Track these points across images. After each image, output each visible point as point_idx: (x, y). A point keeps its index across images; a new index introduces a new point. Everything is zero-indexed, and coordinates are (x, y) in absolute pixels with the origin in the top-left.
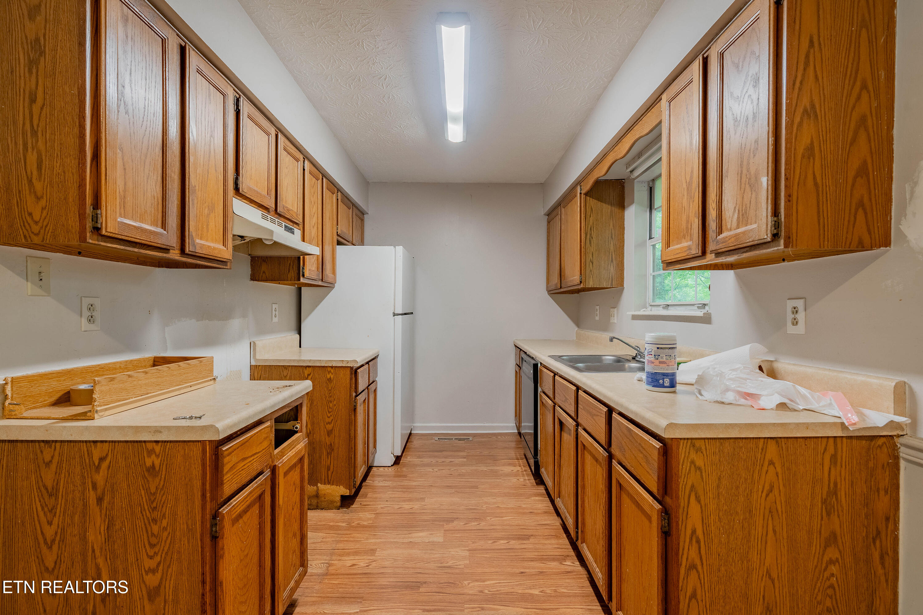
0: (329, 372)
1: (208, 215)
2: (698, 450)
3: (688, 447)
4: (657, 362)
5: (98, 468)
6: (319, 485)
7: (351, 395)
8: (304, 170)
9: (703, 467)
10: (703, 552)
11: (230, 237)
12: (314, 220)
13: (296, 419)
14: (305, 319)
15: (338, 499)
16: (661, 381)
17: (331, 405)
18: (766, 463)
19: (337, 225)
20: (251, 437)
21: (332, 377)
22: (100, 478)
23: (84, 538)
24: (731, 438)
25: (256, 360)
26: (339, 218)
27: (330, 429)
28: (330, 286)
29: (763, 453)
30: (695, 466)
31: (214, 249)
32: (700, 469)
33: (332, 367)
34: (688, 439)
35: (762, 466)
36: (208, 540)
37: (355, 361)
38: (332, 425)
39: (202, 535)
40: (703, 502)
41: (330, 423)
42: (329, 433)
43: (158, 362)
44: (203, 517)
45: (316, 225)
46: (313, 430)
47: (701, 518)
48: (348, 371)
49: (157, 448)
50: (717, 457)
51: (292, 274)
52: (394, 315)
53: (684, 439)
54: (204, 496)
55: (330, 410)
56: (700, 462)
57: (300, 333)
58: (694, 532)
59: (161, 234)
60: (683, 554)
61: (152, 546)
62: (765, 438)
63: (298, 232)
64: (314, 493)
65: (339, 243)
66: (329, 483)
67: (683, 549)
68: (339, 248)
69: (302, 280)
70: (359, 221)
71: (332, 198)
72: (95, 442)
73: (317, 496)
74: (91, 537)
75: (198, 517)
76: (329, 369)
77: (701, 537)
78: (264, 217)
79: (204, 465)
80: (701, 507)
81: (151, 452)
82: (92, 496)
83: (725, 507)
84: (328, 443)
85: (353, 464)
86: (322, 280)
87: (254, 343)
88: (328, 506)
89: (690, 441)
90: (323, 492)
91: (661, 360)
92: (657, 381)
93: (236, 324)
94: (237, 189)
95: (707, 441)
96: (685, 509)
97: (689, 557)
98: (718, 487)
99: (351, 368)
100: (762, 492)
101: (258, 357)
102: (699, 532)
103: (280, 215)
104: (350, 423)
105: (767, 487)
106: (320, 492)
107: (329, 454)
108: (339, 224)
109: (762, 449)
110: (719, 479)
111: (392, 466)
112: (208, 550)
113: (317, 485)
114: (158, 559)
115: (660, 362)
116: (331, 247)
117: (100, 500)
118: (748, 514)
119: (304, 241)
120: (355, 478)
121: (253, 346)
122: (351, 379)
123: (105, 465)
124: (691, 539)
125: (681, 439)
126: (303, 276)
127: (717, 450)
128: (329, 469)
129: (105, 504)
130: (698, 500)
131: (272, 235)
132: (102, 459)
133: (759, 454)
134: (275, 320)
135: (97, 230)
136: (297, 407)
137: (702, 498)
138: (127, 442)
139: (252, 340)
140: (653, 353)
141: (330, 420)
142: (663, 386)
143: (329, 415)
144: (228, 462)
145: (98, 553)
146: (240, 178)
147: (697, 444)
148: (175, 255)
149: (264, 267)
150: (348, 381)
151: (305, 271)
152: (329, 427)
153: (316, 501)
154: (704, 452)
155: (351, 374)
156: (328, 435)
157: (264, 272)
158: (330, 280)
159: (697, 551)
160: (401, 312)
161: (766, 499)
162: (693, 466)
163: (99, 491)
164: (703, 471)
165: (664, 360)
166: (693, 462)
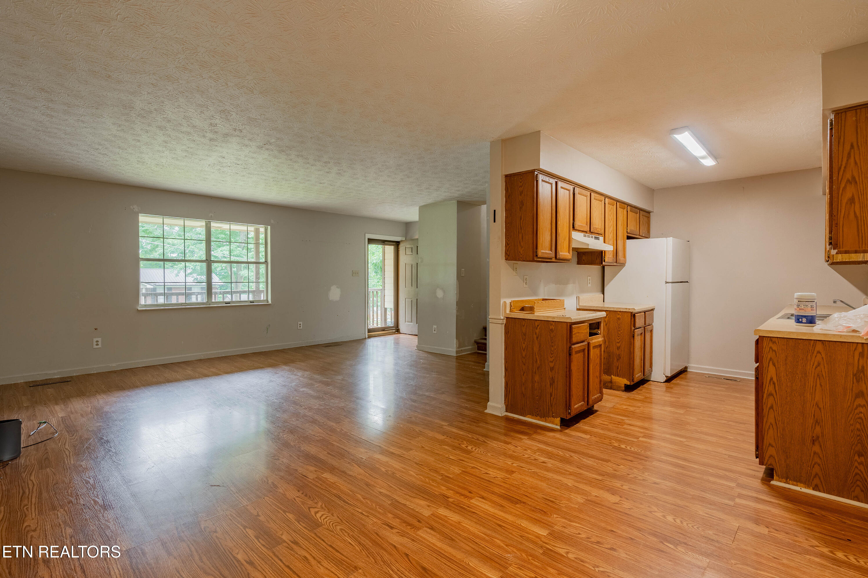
0: (619, 314)
1: (564, 242)
2: (774, 342)
3: (768, 341)
4: (798, 309)
5: (537, 328)
6: (612, 376)
7: (631, 328)
8: (605, 204)
9: (777, 350)
10: (777, 389)
11: (571, 249)
12: (611, 229)
13: (598, 329)
14: (607, 285)
15: (623, 386)
16: (800, 320)
17: (619, 333)
18: (815, 352)
19: (627, 227)
20: (581, 326)
21: (620, 317)
22: (537, 331)
23: (533, 349)
24: (793, 339)
25: (580, 306)
26: (628, 222)
27: (619, 346)
28: (623, 265)
29: (814, 347)
30: (772, 349)
31: (566, 255)
32: (775, 351)
33: (620, 312)
34: (768, 337)
35: (813, 353)
36: (568, 354)
37: (634, 309)
38: (620, 344)
39: (566, 352)
40: (777, 366)
41: (619, 343)
42: (618, 348)
43: (543, 300)
44: (567, 347)
45: (612, 231)
46: (609, 345)
47: (775, 373)
48: (630, 314)
49: (553, 323)
50: (785, 347)
51: (599, 260)
52: (667, 283)
53: (766, 337)
54: (567, 340)
55: (619, 335)
56: (775, 348)
57: (603, 294)
58: (771, 379)
59: (551, 253)
60: (765, 388)
61: (552, 354)
62: (815, 340)
63: (601, 238)
64: (609, 380)
65: (629, 238)
66: (618, 376)
67: (766, 386)
68: (629, 241)
69: (604, 263)
70: (646, 219)
71: (624, 211)
72: (536, 320)
73: (611, 382)
74: (535, 349)
75: (565, 347)
76: (618, 313)
77: (776, 381)
78: (585, 236)
79: (567, 330)
80: (776, 368)
81: (551, 325)
82: (535, 336)
83: (790, 370)
84: (618, 354)
85: (632, 367)
86: (616, 262)
87: (579, 297)
88: (618, 389)
89: (769, 338)
90: (615, 381)
91: (801, 308)
92: (798, 319)
93: (570, 287)
94: (573, 227)
95: (779, 339)
96: (767, 368)
97: (769, 391)
98: (786, 360)
99: (632, 313)
100: (813, 365)
101: (580, 304)
102: (775, 379)
103: (592, 233)
104: (631, 344)
105: (816, 364)
106: (613, 380)
107: (618, 360)
108: (628, 226)
109: (813, 346)
110: (786, 357)
111: (664, 382)
112: (568, 357)
113: (611, 376)
114: (553, 358)
115: (800, 309)
116: (622, 241)
117: (537, 338)
118: (804, 375)
119: (605, 243)
120: (633, 376)
121: (578, 298)
122: (631, 319)
123: (539, 327)
124: (770, 382)
125: (764, 337)
126: (604, 261)
127: (785, 344)
128: (618, 368)
129: (539, 339)
130: (774, 365)
131: (588, 246)
132: (538, 326)
133: (811, 348)
134: (589, 285)
135: (537, 256)
136: (599, 322)
137: (776, 364)
138: (545, 321)
139: (577, 296)
140: (796, 304)
141: (619, 341)
142: (801, 322)
143: (618, 338)
144: (575, 331)
145: (536, 354)
146: (575, 223)
147: (774, 339)
148: (554, 260)
149: (584, 258)
150: (630, 320)
151: (605, 259)
152: (618, 345)
153: (610, 385)
154: (778, 344)
155: (631, 316)
156: (618, 349)
157: (584, 260)
158: (621, 262)
159: (774, 388)
160: (671, 281)
161: (815, 369)
162: (771, 349)
163: (537, 335)
164: (777, 352)
165: (803, 308)
166: (771, 348)
